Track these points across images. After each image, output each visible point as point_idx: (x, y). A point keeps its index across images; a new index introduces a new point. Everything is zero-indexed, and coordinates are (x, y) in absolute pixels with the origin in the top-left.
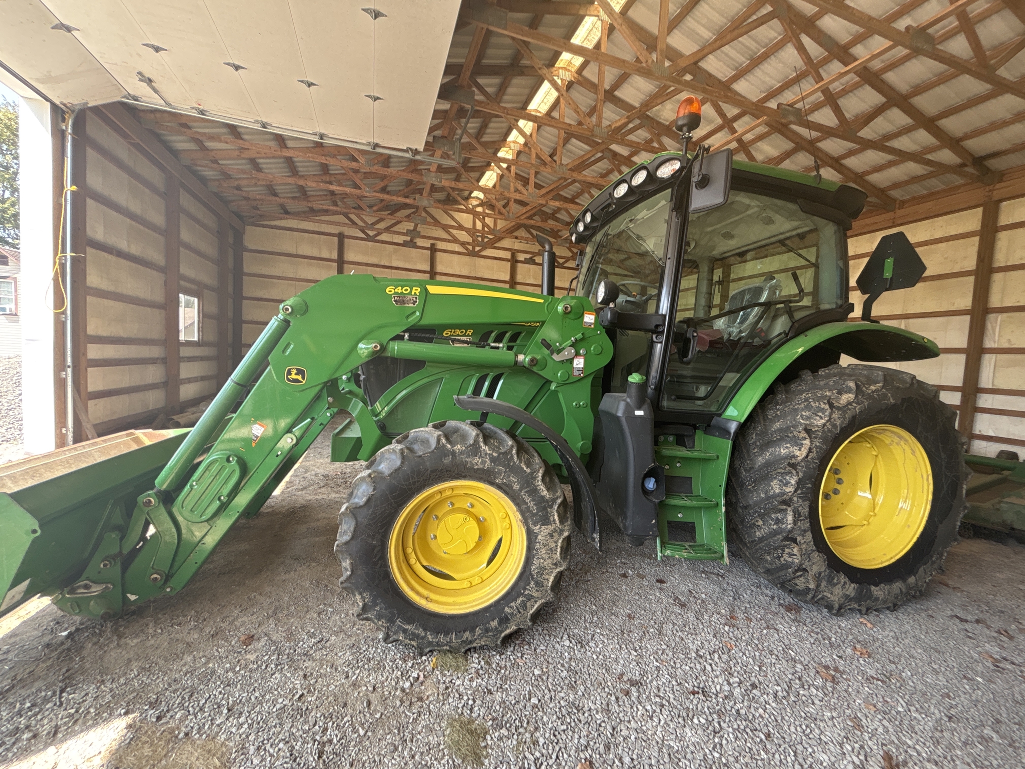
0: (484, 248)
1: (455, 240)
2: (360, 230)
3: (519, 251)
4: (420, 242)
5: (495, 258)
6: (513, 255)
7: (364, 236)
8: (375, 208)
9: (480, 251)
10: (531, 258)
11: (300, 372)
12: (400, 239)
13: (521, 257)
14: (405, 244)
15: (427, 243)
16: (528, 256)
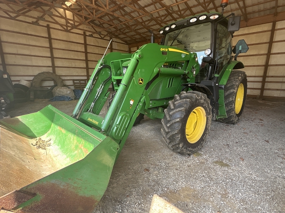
0: (72, 28)
1: (57, 23)
2: (5, 12)
3: (86, 31)
4: (41, 23)
5: (77, 34)
6: (84, 33)
7: (7, 16)
8: (24, 3)
9: (71, 30)
10: (91, 34)
11: (142, 80)
12: (30, 20)
13: (88, 34)
14: (33, 23)
15: (45, 24)
16: (90, 33)
